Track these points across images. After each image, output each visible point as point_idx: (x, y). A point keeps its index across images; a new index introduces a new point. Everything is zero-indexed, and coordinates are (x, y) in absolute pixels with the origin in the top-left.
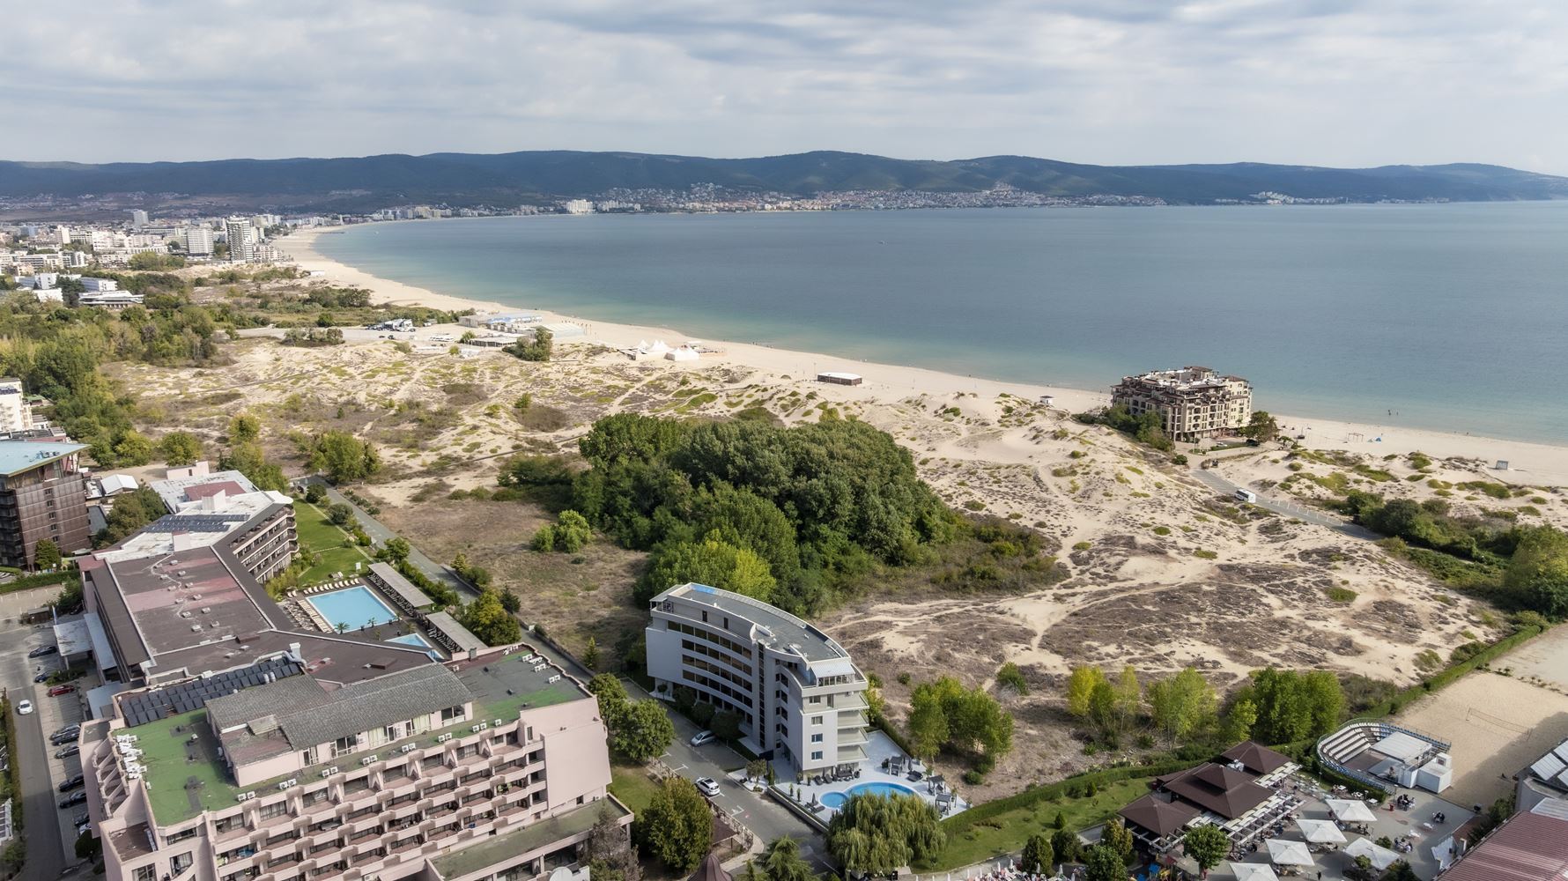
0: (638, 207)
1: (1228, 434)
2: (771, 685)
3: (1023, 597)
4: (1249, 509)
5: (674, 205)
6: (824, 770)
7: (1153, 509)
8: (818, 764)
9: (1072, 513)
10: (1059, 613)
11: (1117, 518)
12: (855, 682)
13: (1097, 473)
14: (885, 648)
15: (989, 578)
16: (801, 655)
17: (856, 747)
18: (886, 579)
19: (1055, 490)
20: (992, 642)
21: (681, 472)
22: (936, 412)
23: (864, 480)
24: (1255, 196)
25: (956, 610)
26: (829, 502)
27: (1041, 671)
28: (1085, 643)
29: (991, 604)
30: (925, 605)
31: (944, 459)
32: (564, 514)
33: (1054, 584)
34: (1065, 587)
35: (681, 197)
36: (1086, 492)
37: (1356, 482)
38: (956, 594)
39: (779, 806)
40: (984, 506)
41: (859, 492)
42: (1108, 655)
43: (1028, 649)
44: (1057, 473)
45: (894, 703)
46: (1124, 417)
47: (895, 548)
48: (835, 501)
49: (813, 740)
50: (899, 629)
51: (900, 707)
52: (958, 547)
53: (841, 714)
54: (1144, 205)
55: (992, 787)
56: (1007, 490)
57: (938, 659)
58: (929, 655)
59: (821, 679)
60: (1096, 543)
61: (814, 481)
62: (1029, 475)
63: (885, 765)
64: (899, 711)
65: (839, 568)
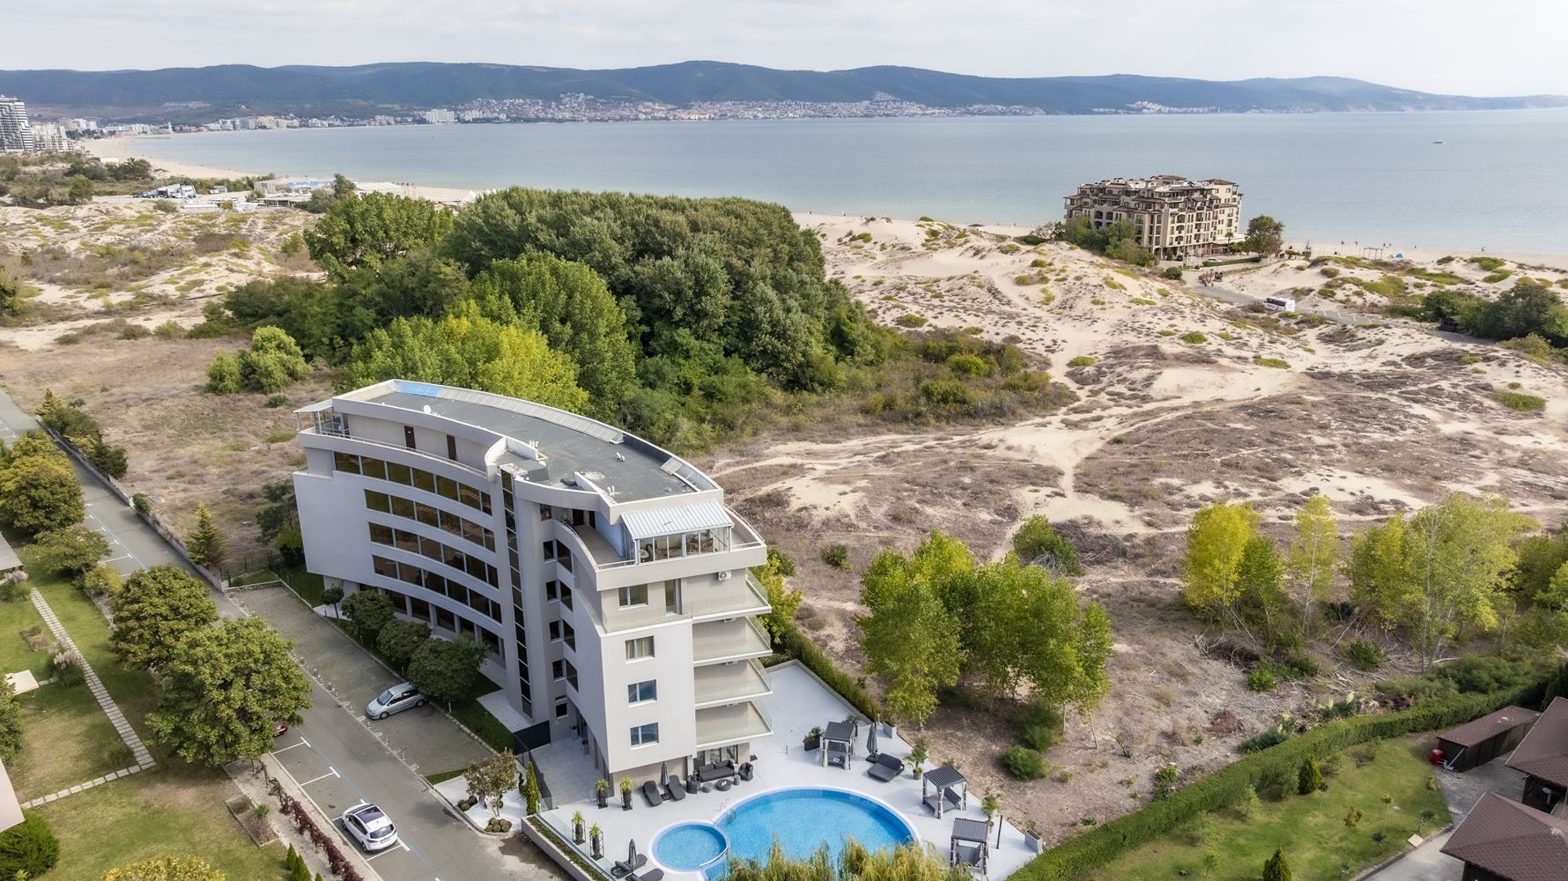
0: (503, 116)
1: (1217, 252)
2: (535, 570)
3: (1014, 426)
4: (1293, 316)
5: (542, 115)
6: (663, 767)
7: (1170, 315)
8: (647, 754)
9: (1058, 325)
10: (1089, 442)
11: (1120, 327)
12: (735, 548)
13: (1078, 278)
14: (795, 504)
15: (956, 401)
16: (600, 492)
17: (740, 707)
18: (788, 410)
19: (1022, 303)
20: (989, 486)
21: (452, 261)
22: (840, 240)
23: (748, 262)
24: (1131, 106)
25: (910, 447)
26: (690, 293)
27: (1093, 531)
28: (1158, 481)
29: (966, 437)
30: (856, 443)
31: (858, 277)
32: (262, 332)
33: (1057, 409)
34: (1076, 411)
35: (550, 107)
36: (1065, 302)
37: (1417, 286)
38: (904, 427)
39: (545, 873)
40: (925, 321)
41: (739, 283)
42: (1204, 498)
43: (1057, 494)
44: (1021, 281)
45: (818, 603)
46: (1085, 231)
47: (800, 366)
48: (700, 292)
49: (633, 699)
50: (816, 474)
51: (831, 610)
52: (894, 369)
53: (699, 628)
54: (1024, 114)
55: (1071, 782)
56: (952, 304)
57: (896, 518)
58: (879, 512)
59: (647, 546)
60: (1101, 358)
61: (667, 259)
62: (980, 286)
63: (812, 744)
64: (832, 618)
65: (710, 394)
